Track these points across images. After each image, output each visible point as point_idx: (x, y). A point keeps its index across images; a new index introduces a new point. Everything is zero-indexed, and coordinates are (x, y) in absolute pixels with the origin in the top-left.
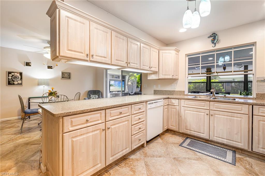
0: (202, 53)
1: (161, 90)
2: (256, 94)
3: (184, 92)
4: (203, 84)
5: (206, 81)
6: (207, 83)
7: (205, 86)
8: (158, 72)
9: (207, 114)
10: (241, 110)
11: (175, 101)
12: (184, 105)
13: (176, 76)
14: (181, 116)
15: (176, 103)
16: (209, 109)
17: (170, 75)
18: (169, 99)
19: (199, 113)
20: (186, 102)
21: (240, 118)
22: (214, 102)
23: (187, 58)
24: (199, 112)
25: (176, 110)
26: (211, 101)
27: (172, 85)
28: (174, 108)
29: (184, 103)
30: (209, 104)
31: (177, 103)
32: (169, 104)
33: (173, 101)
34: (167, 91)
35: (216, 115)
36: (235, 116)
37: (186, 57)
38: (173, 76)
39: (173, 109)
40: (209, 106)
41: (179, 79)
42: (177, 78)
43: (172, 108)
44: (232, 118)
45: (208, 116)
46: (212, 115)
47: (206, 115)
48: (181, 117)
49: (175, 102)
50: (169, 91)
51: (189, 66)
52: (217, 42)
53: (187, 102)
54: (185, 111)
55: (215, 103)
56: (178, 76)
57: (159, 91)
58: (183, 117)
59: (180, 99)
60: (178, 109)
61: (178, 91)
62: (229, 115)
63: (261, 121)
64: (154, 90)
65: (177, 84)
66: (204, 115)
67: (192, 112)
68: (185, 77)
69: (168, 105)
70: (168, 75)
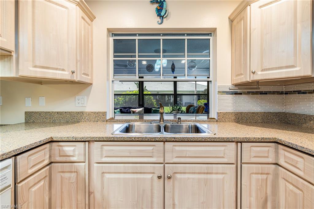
0: (140, 35)
1: (46, 113)
2: (218, 113)
3: (104, 114)
4: (134, 97)
5: (138, 93)
6: (139, 95)
7: (138, 99)
8: (14, 54)
9: (159, 177)
10: (223, 155)
11: (72, 148)
12: (102, 157)
13: (82, 75)
14: (91, 190)
15: (77, 153)
16: (162, 162)
17: (63, 70)
18: (54, 144)
19: (139, 176)
20: (105, 148)
21: (222, 173)
22: (173, 141)
23: (111, 39)
24: (141, 173)
25: (77, 177)
26: (167, 141)
27: (77, 97)
28: (71, 172)
29: (102, 151)
30: (162, 148)
31: (79, 155)
32: (52, 161)
33: (68, 149)
34: (62, 112)
35: (178, 176)
36: (214, 172)
37: (108, 36)
38: (73, 72)
39: (67, 175)
40: (162, 155)
41: (94, 84)
42: (89, 82)
43: (63, 172)
44: (209, 176)
45: (162, 180)
46: (169, 178)
47: (156, 178)
48: (92, 196)
49: (74, 150)
50: (69, 112)
51: (115, 56)
52: (165, 14)
53: (110, 148)
54: (102, 177)
55: (175, 146)
56: (90, 78)
57: (40, 113)
58: (98, 195)
59: (88, 141)
60: (82, 172)
61: (89, 114)
62: (202, 172)
63: (253, 173)
64: (26, 112)
65: (88, 95)
66: (152, 179)
67: (122, 176)
68: (108, 80)
69: (51, 163)
70: (57, 69)
